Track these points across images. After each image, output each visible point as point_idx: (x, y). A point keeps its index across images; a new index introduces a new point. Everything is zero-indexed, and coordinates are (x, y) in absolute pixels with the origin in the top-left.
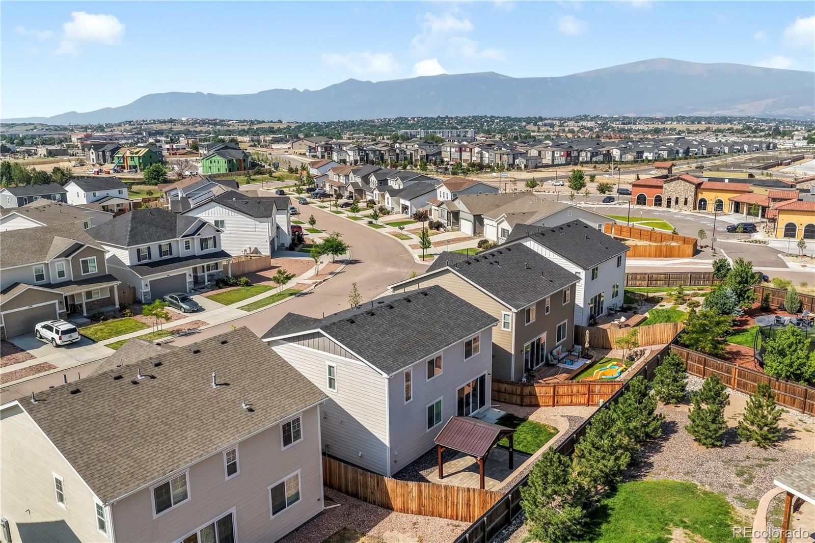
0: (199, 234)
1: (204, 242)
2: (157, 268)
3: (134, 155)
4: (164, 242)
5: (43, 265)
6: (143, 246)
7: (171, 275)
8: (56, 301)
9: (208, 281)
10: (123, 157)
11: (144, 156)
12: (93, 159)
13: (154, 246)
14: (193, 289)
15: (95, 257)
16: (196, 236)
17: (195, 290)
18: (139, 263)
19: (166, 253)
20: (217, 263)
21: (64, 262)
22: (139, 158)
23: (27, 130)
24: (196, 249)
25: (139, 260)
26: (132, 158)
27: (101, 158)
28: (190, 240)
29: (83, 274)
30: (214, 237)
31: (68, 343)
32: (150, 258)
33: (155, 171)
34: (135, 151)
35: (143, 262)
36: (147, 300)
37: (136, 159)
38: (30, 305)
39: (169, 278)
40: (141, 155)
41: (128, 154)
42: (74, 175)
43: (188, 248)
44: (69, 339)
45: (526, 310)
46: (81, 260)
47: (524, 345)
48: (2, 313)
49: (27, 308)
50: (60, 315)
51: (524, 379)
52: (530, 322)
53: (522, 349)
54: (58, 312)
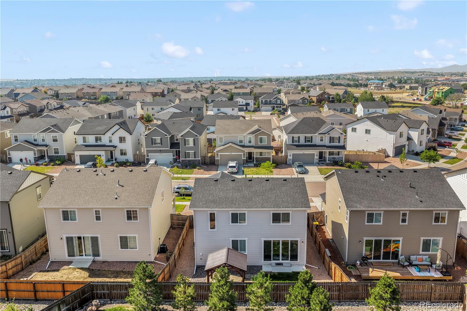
0: (329, 134)
1: (332, 139)
2: (299, 148)
3: (440, 91)
4: (309, 135)
5: (243, 136)
6: (296, 136)
7: (305, 153)
8: (242, 153)
9: (328, 161)
10: (433, 91)
11: (446, 92)
12: (420, 92)
13: (302, 136)
14: (317, 163)
15: (266, 137)
16: (326, 135)
17: (319, 164)
18: (293, 144)
19: (309, 141)
20: (339, 152)
21: (252, 137)
22: (443, 92)
23: (419, 75)
24: (326, 142)
25: (293, 142)
26: (438, 92)
27: (424, 92)
28: (324, 136)
29: (259, 144)
30: (339, 137)
31: (231, 172)
32: (299, 142)
33: (436, 101)
34: (441, 88)
35: (295, 143)
36: (290, 163)
37: (440, 94)
38: (231, 152)
39: (304, 154)
40: (444, 91)
41: (437, 90)
42: (394, 100)
43: (322, 140)
44: (232, 170)
45: (367, 213)
46: (259, 137)
47: (364, 238)
48: (219, 154)
49: (229, 154)
50: (243, 160)
51: (358, 262)
52: (374, 224)
53: (360, 240)
54: (243, 158)
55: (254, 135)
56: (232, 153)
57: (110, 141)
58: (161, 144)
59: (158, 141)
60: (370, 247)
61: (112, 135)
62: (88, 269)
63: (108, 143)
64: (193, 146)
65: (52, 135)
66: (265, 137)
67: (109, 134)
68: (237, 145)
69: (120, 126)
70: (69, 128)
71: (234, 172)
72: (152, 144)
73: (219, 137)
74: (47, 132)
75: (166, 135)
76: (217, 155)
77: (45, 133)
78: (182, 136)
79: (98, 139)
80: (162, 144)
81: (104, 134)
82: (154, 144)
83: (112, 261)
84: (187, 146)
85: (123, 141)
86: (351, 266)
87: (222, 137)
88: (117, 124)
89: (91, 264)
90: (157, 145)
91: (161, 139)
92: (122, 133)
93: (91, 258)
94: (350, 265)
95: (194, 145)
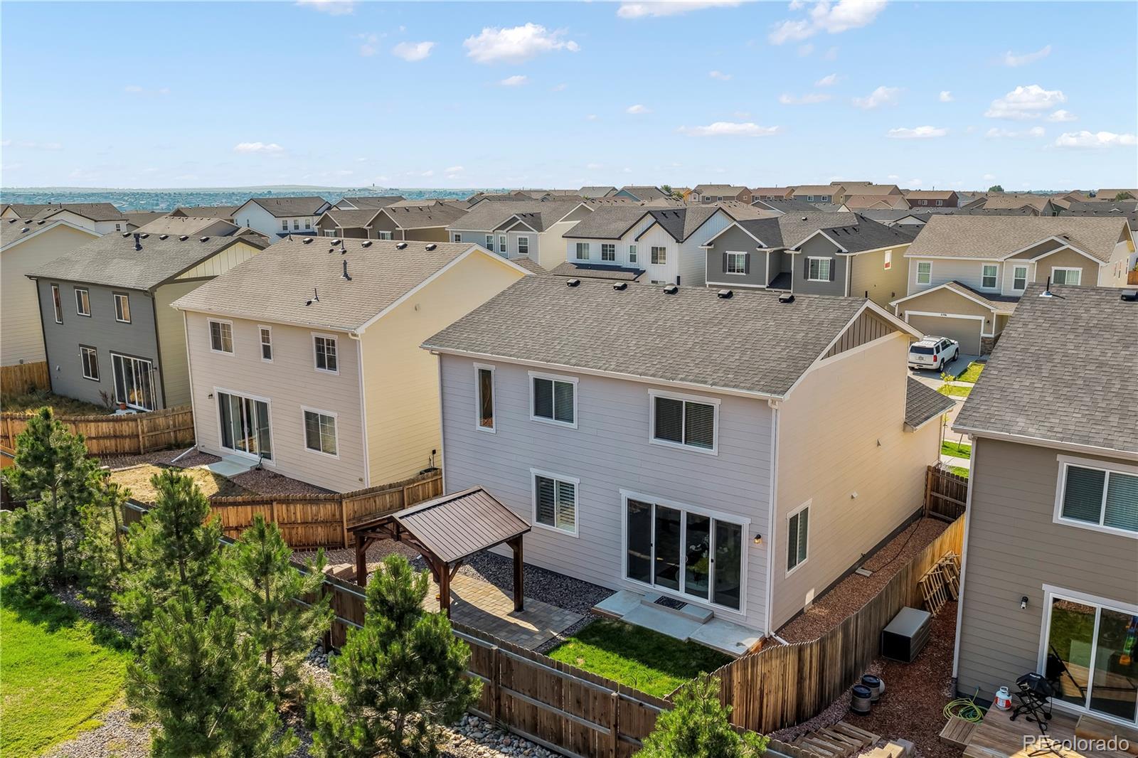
5: (998, 264)
8: (983, 318)
15: (1080, 269)
21: (1026, 266)
38: (945, 312)
44: (918, 361)
45: (1064, 463)
46: (1054, 268)
47: (1045, 587)
48: (907, 313)
49: (939, 315)
50: (984, 340)
51: (1002, 696)
52: (1101, 527)
53: (1027, 593)
54: (983, 335)
55: (1033, 261)
56: (949, 316)
57: (633, 258)
58: (747, 272)
59: (741, 263)
60: (1112, 652)
61: (637, 240)
62: (229, 481)
63: (628, 264)
64: (828, 281)
65: (518, 237)
66: (1077, 269)
67: (629, 240)
68: (971, 290)
69: (655, 218)
70: (558, 222)
71: (924, 367)
72: (724, 271)
73: (918, 262)
74: (509, 228)
75: (761, 247)
76: (901, 315)
77: (505, 231)
78: (797, 249)
79: (607, 250)
80: (749, 273)
81: (619, 239)
82: (730, 271)
83: (291, 479)
84: (810, 280)
85: (661, 258)
86: (972, 704)
87: (929, 262)
88: (649, 212)
89: (246, 473)
90: (736, 273)
91: (748, 257)
92: (659, 236)
93: (256, 458)
94: (972, 697)
95: (832, 278)
